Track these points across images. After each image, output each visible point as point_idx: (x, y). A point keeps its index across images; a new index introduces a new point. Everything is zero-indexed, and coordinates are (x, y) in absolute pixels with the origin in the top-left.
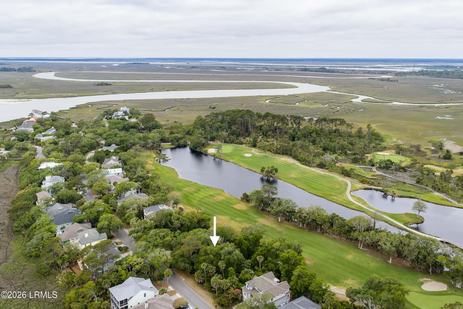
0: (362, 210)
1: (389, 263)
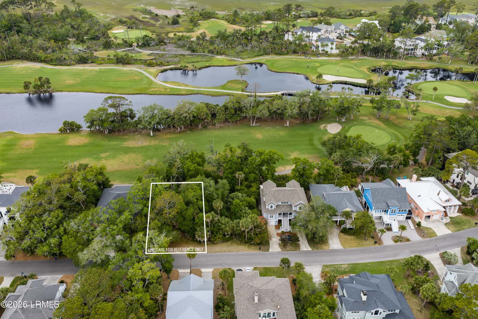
0: (195, 92)
1: (287, 127)
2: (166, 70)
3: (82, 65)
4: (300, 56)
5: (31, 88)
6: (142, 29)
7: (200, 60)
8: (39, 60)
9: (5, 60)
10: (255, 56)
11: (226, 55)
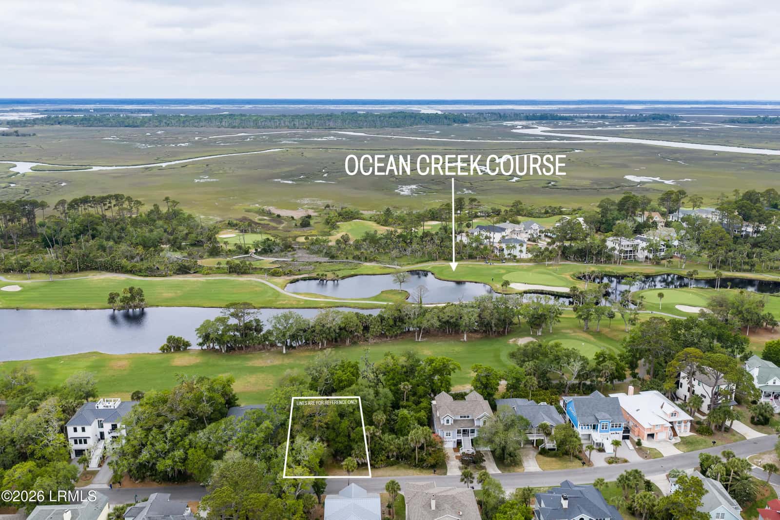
1: (464, 341)
2: (297, 280)
3: (181, 276)
4: (479, 261)
5: (118, 303)
6: (260, 233)
7: (342, 268)
8: (124, 270)
9: (76, 271)
10: (417, 263)
11: (377, 262)
